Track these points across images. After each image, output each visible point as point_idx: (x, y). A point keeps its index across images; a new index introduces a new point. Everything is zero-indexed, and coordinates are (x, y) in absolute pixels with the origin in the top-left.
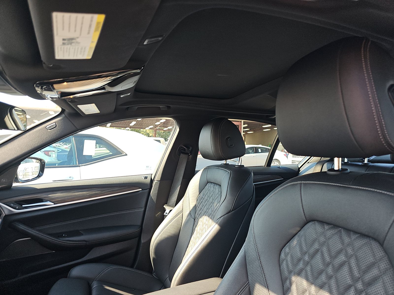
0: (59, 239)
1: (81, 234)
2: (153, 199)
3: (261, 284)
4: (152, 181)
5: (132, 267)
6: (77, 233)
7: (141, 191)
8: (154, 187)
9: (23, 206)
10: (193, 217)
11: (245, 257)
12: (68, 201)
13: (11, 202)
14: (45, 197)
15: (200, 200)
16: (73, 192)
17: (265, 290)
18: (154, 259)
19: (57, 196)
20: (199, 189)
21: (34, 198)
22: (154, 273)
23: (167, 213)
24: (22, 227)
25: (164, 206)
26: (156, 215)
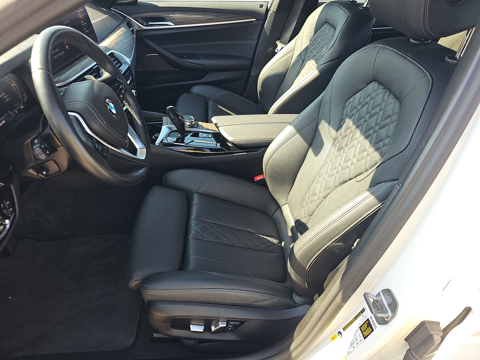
0: (181, 59)
1: (198, 58)
2: (267, 32)
3: (326, 120)
4: (267, 10)
5: (241, 95)
6: (195, 57)
7: (255, 22)
8: (269, 18)
9: (149, 23)
10: (303, 58)
11: (321, 100)
12: (186, 23)
13: (140, 18)
14: (166, 17)
15: (313, 41)
16: (190, 14)
17: (327, 125)
18: (260, 92)
19: (176, 17)
20: (315, 29)
21: (157, 16)
22: (260, 104)
23: (278, 50)
24: (151, 43)
25: (277, 42)
26: (268, 51)
